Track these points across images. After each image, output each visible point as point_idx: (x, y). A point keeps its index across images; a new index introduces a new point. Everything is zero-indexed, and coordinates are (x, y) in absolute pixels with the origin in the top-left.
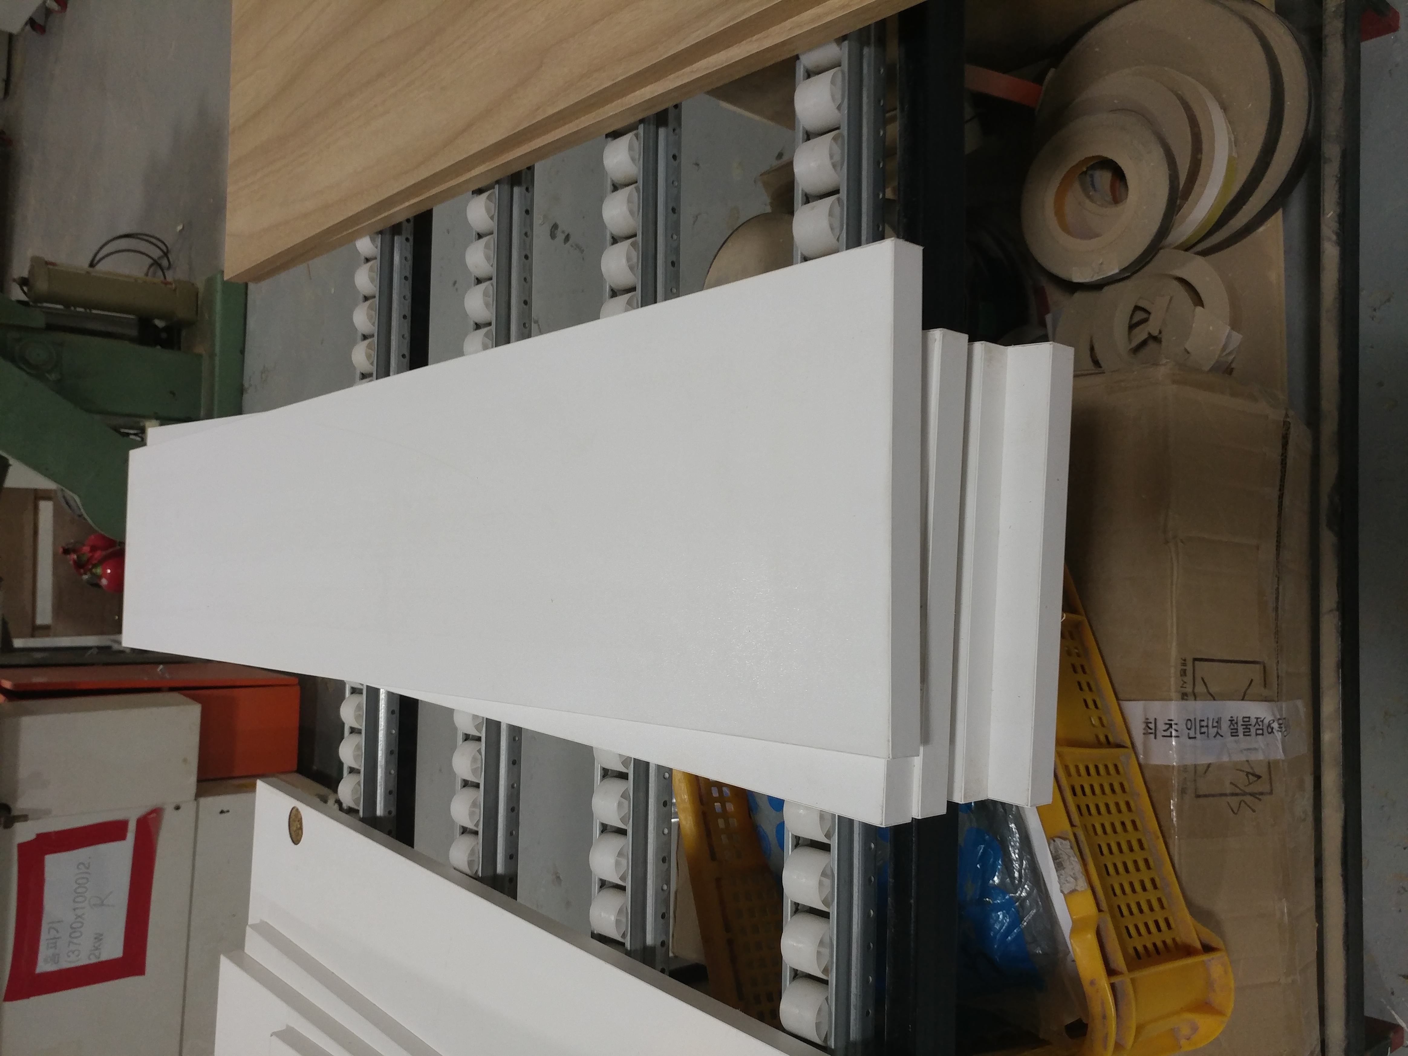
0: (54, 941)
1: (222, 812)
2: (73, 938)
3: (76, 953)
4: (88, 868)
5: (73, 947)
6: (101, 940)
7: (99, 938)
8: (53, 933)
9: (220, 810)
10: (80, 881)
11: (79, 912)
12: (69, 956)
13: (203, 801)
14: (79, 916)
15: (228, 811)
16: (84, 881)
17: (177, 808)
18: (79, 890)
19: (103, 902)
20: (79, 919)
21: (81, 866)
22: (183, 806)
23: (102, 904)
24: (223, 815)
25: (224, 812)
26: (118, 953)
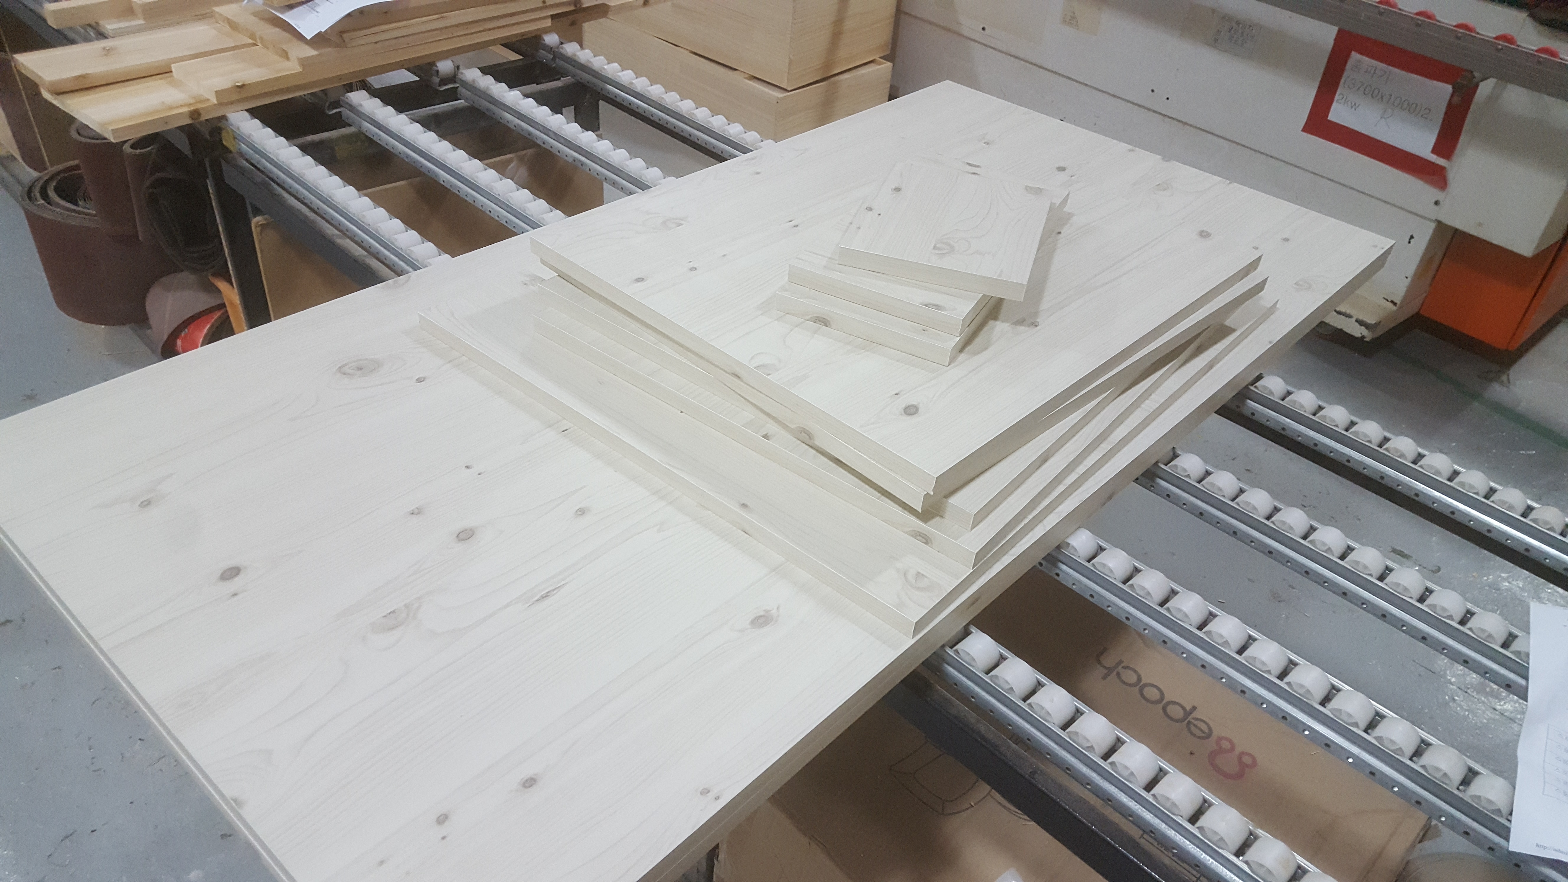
0: (1372, 72)
1: (1412, 237)
2: (1366, 88)
3: (1351, 86)
4: (1422, 116)
5: (1357, 85)
6: (1351, 107)
7: (1354, 106)
8: (1380, 73)
9: (1414, 236)
10: (1414, 105)
11: (1386, 98)
12: (1352, 79)
13: (1433, 225)
14: (1382, 97)
15: (1409, 242)
16: (1412, 111)
17: (1437, 203)
18: (1406, 103)
19: (1385, 118)
20: (1380, 96)
21: (1427, 111)
22: (1436, 207)
23: (1382, 118)
24: (1409, 237)
25: (1410, 239)
26: (1332, 117)
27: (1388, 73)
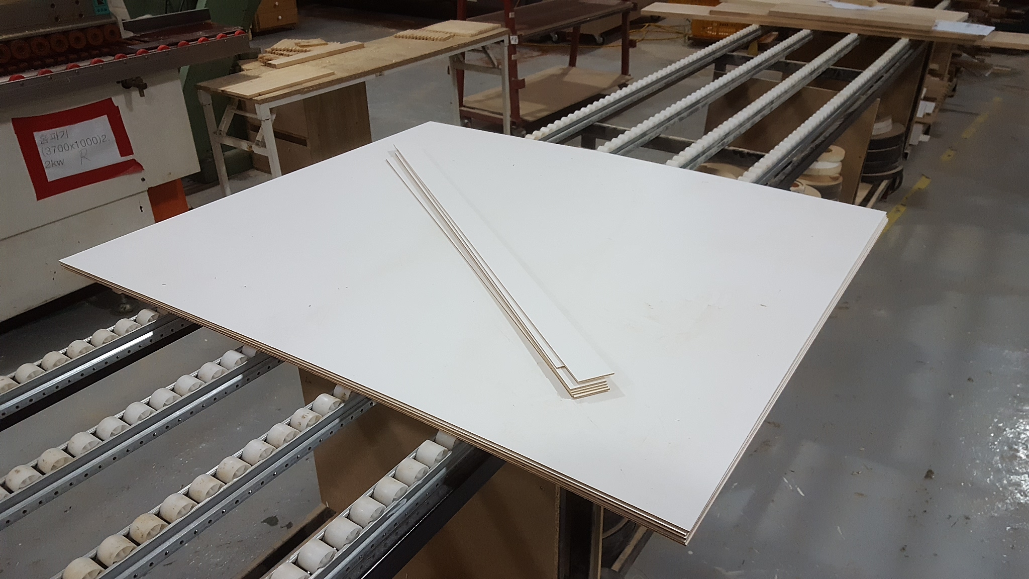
0: (56, 136)
1: (141, 207)
2: (58, 148)
3: (49, 153)
4: (103, 142)
5: (52, 150)
6: (59, 165)
7: (61, 163)
8: (60, 135)
11: (75, 146)
12: (46, 149)
13: (146, 193)
14: (72, 147)
15: (142, 211)
16: (96, 142)
17: (143, 180)
18: (89, 141)
19: (84, 157)
20: (70, 147)
21: (104, 137)
22: (144, 183)
23: (82, 157)
25: (141, 209)
26: (51, 178)
27: (65, 131)
